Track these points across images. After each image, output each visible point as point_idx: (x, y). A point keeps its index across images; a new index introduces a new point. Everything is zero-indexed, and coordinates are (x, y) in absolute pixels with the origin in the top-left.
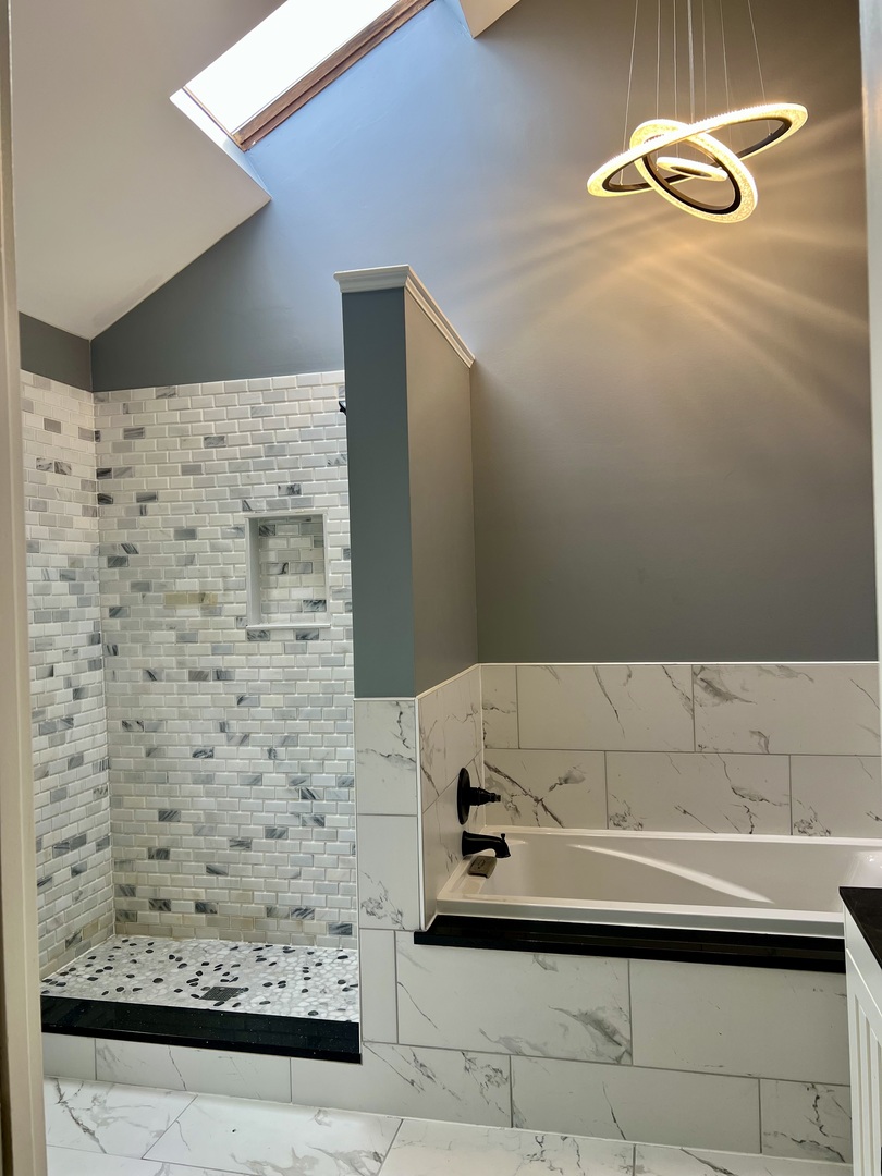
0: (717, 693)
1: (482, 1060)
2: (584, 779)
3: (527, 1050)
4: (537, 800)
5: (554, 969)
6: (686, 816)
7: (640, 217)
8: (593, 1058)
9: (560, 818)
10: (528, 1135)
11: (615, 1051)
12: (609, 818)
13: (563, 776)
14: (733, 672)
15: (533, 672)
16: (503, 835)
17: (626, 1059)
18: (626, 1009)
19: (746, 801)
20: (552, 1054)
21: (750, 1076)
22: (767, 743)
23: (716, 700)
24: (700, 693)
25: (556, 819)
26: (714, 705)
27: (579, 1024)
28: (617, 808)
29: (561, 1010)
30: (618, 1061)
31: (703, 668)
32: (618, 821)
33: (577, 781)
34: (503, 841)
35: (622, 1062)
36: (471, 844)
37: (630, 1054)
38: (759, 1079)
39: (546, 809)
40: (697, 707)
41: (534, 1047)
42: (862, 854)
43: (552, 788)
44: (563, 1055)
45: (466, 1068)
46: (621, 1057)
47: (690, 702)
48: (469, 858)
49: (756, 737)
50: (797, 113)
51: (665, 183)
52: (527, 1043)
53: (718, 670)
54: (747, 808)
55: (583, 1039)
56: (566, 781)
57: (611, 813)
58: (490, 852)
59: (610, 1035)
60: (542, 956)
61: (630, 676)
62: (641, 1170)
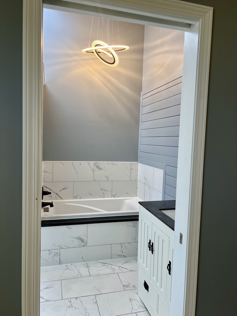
0: (99, 168)
1: (53, 251)
2: (68, 188)
3: (64, 247)
4: (56, 194)
5: (71, 228)
6: (91, 195)
7: (88, 57)
8: (79, 246)
9: (62, 198)
10: (64, 265)
11: (83, 244)
12: (74, 197)
13: (63, 188)
14: (103, 164)
15: (57, 163)
16: (52, 202)
17: (86, 245)
18: (86, 235)
19: (103, 191)
20: (70, 247)
21: (110, 244)
22: (108, 179)
23: (99, 170)
24: (95, 168)
25: (61, 198)
26: (98, 171)
27: (76, 240)
28: (76, 194)
29: (72, 237)
30: (84, 246)
31: (96, 163)
32: (76, 197)
33: (67, 189)
34: (52, 203)
35: (85, 246)
36: (44, 204)
37: (87, 244)
38: (111, 244)
39: (59, 196)
40: (94, 171)
41: (66, 246)
42: (124, 200)
43: (60, 191)
44: (73, 247)
45: (49, 254)
46: (85, 245)
47: (93, 170)
48: (43, 208)
49: (106, 178)
50: (127, 48)
51: (97, 53)
52: (64, 246)
53: (99, 163)
54: (103, 192)
55: (77, 242)
56: (64, 189)
57: (74, 196)
58: (49, 206)
59: (82, 241)
60: (68, 226)
61: (80, 164)
62: (89, 266)
